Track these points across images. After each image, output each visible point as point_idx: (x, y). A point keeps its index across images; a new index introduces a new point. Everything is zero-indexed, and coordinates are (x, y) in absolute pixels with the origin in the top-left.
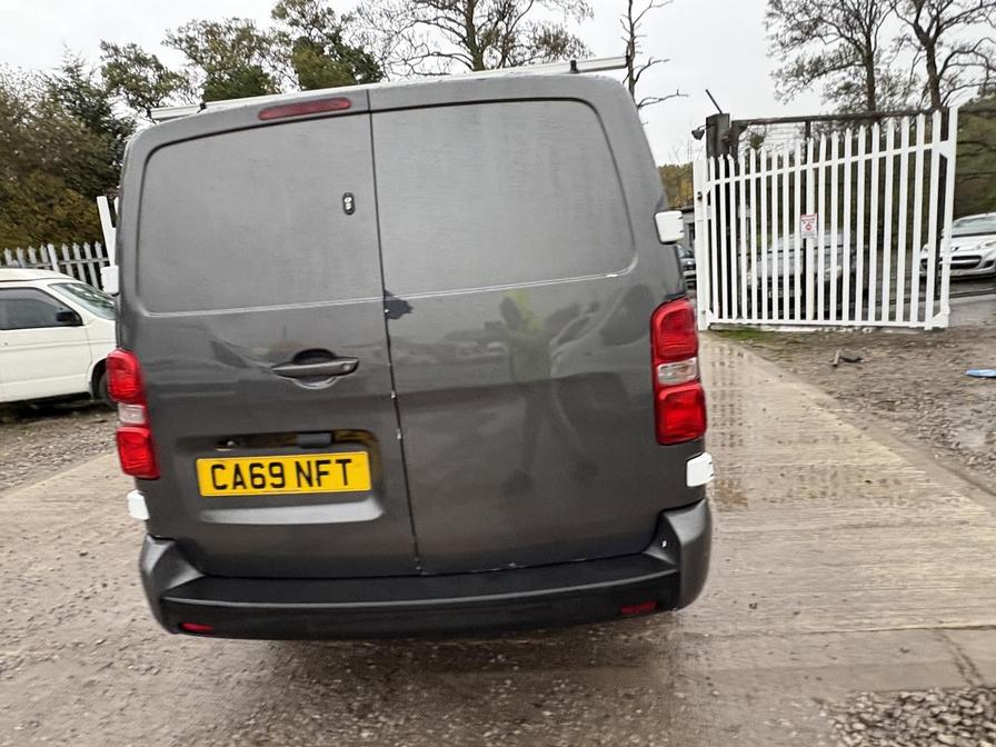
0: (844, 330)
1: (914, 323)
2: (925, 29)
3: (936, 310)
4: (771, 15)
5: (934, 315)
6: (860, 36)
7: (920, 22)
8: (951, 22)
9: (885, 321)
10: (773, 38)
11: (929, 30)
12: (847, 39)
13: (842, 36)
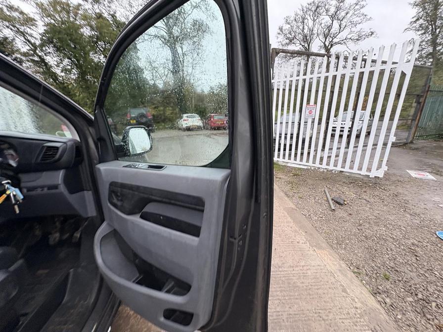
0: (322, 170)
1: (364, 172)
2: (327, 46)
3: (379, 167)
4: (279, 34)
5: (377, 169)
6: (306, 45)
7: (326, 43)
8: (336, 43)
9: (347, 169)
10: (279, 42)
11: (329, 45)
12: (303, 46)
13: (301, 44)
